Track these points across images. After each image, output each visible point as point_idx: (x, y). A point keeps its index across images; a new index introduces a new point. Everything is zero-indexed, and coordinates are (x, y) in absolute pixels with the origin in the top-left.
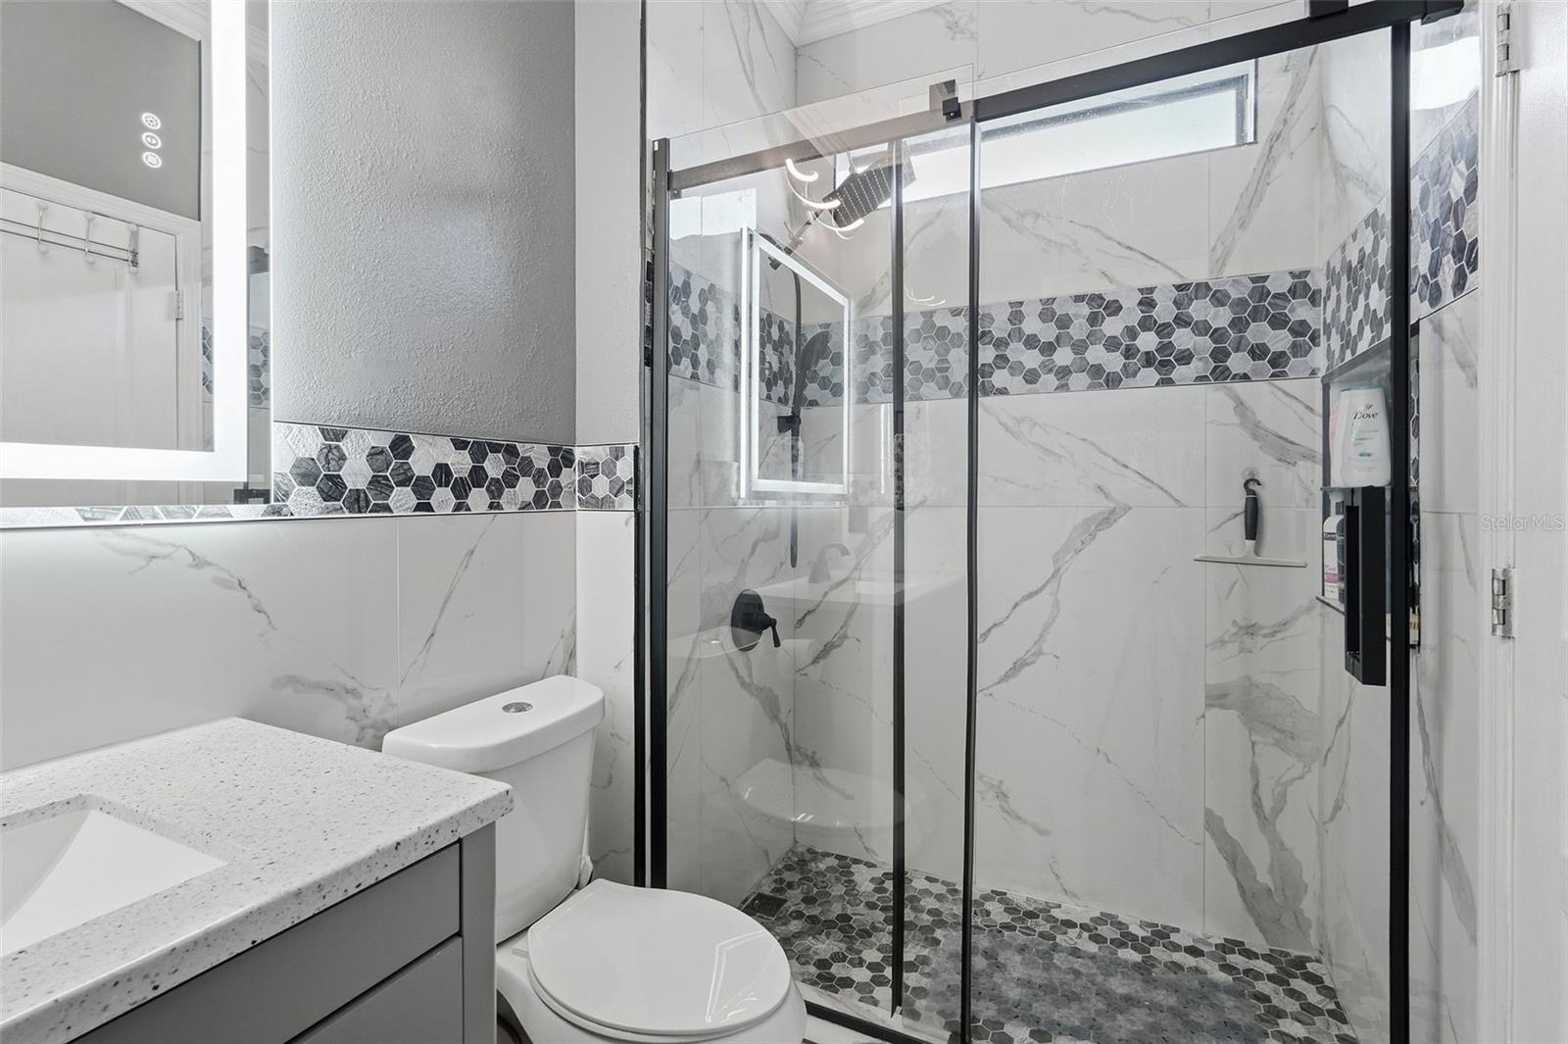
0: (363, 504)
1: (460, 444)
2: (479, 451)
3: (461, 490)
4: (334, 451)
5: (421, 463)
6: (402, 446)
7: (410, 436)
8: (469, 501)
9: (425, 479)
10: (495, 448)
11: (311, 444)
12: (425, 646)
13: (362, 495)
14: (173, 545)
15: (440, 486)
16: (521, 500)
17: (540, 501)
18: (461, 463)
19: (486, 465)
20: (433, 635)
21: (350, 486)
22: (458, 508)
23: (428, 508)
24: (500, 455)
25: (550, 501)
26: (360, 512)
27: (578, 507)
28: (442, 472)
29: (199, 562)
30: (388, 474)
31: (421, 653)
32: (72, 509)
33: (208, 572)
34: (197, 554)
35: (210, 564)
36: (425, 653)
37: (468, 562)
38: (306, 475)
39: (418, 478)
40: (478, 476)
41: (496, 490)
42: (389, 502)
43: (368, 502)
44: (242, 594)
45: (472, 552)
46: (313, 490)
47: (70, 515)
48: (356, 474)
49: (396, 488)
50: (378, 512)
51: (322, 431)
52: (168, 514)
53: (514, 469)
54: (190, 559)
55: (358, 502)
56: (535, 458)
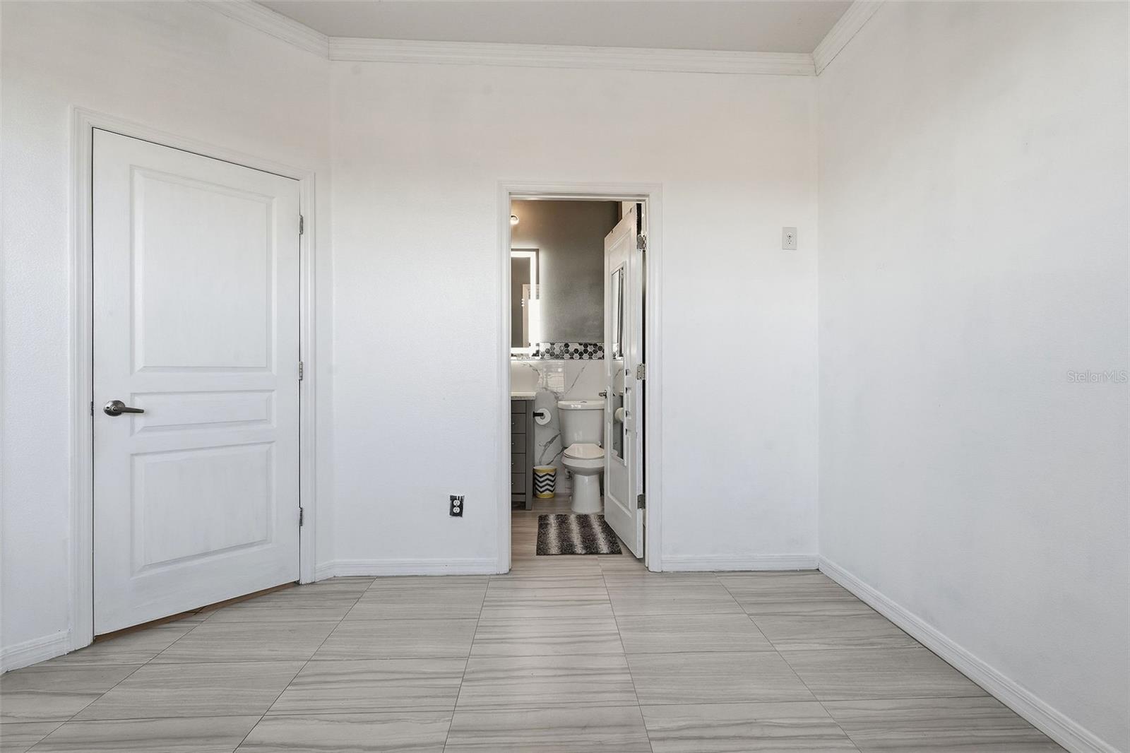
1: (580, 344)
2: (586, 345)
3: (581, 354)
4: (553, 347)
5: (571, 349)
6: (567, 346)
7: (568, 344)
8: (583, 357)
9: (572, 352)
10: (591, 344)
11: (549, 346)
13: (558, 355)
15: (575, 353)
18: (581, 348)
19: (588, 349)
20: (573, 385)
21: (555, 354)
22: (580, 358)
23: (573, 358)
26: (557, 358)
28: (576, 351)
29: (531, 366)
30: (563, 351)
31: (570, 388)
33: (531, 368)
37: (583, 370)
38: (548, 351)
39: (570, 352)
40: (586, 351)
41: (591, 354)
42: (563, 356)
43: (559, 357)
44: (536, 371)
45: (584, 368)
46: (549, 354)
48: (557, 351)
49: (565, 354)
50: (561, 358)
51: (550, 344)
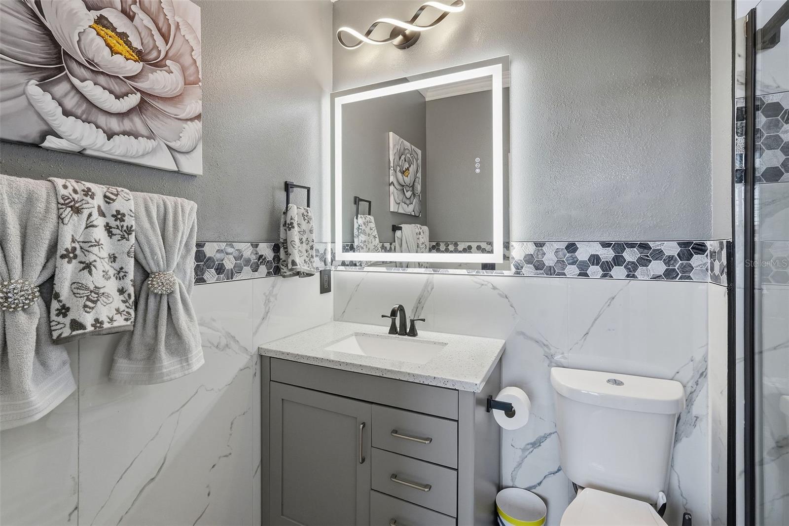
0: (552, 271)
1: (606, 245)
2: (619, 247)
3: (607, 268)
4: (540, 251)
5: (583, 254)
6: (572, 247)
7: (576, 243)
8: (612, 273)
9: (584, 262)
10: (632, 245)
11: (531, 249)
12: (583, 337)
13: (552, 268)
14: (487, 282)
15: (593, 265)
16: (652, 274)
17: (669, 275)
18: (607, 254)
19: (625, 254)
20: (587, 333)
21: (547, 265)
22: (604, 276)
23: (586, 275)
24: (635, 249)
25: (680, 275)
26: (551, 275)
27: (710, 280)
28: (595, 258)
29: (494, 288)
30: (564, 260)
31: (581, 340)
32: (465, 270)
33: (496, 291)
34: (494, 285)
35: (497, 289)
36: (583, 340)
37: (610, 302)
38: (529, 260)
39: (580, 262)
40: (618, 260)
41: (632, 267)
42: (565, 271)
43: (555, 272)
44: (507, 300)
45: (613, 298)
46: (531, 266)
47: (464, 271)
48: (550, 259)
49: (568, 266)
50: (559, 275)
51: (535, 244)
52: (487, 272)
53: (648, 256)
54: (491, 286)
55: (551, 272)
56: (664, 249)
